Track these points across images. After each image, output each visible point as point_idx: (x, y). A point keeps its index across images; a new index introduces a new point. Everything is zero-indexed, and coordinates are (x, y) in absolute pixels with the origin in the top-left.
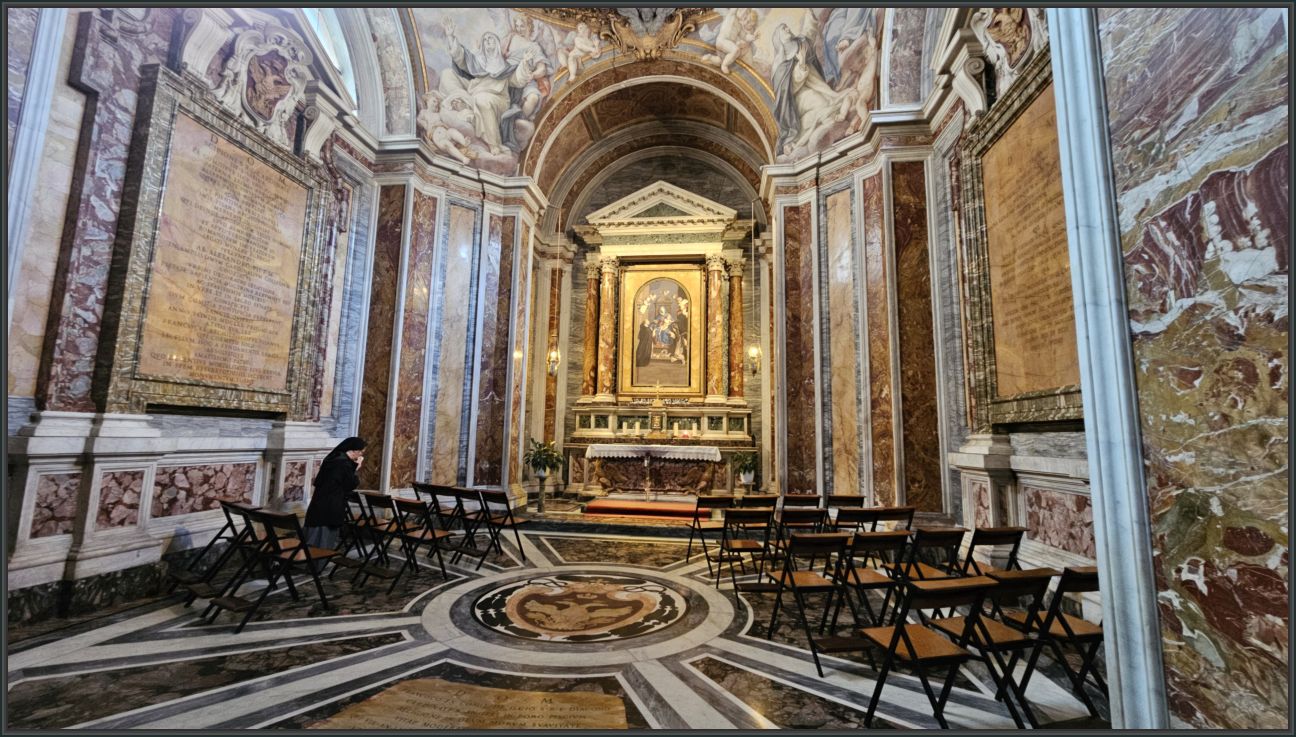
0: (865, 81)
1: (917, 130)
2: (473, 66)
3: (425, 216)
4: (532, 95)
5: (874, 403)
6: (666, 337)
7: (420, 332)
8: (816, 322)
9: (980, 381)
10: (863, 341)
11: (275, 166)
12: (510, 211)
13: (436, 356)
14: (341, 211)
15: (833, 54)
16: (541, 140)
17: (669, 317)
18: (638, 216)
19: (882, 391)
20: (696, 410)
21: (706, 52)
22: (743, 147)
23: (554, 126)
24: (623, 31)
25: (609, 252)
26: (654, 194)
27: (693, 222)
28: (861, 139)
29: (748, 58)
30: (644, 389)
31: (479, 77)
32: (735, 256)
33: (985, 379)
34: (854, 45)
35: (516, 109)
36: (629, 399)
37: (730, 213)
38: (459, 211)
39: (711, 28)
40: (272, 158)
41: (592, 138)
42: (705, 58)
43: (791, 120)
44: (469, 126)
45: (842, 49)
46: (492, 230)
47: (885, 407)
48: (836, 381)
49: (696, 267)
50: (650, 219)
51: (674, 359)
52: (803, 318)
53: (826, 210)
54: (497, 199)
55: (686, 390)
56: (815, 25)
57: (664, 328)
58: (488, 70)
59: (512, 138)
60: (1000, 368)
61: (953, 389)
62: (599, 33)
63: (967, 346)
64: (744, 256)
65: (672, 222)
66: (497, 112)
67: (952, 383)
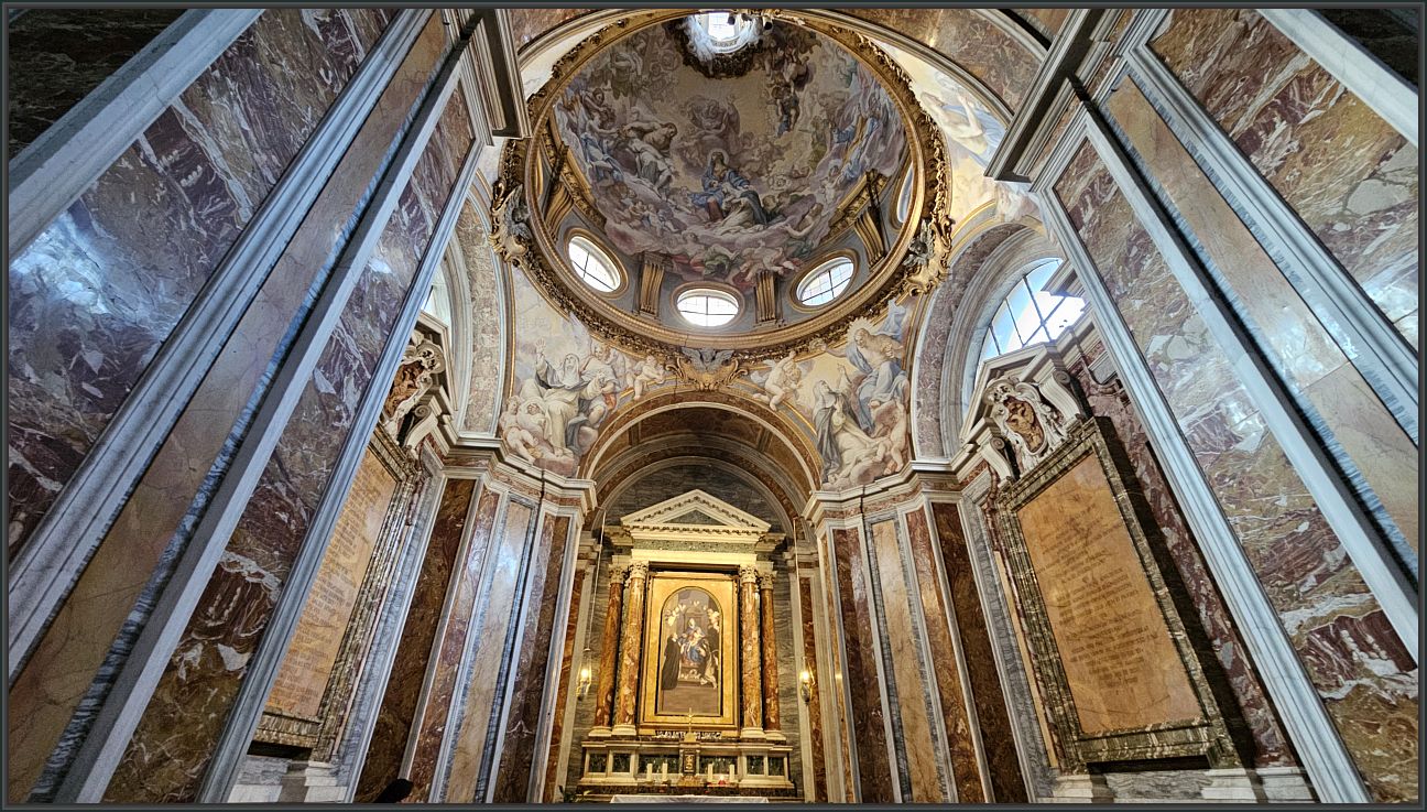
0: (898, 434)
1: (945, 479)
2: (552, 379)
3: (485, 512)
4: (599, 407)
5: (952, 740)
6: (695, 654)
7: (457, 641)
8: (876, 645)
9: (1060, 716)
10: (929, 669)
11: (384, 460)
12: (565, 512)
13: (470, 673)
14: (412, 503)
15: (866, 410)
16: (599, 447)
17: (699, 630)
18: (672, 521)
19: (957, 725)
20: (733, 747)
21: (757, 392)
22: (770, 464)
23: (612, 433)
24: (686, 366)
25: (642, 556)
26: (689, 501)
27: (728, 532)
28: (902, 480)
29: (792, 401)
30: (669, 719)
31: (555, 387)
32: (767, 568)
33: (1065, 714)
34: (884, 405)
35: (582, 417)
36: (652, 732)
37: (764, 526)
38: (516, 508)
39: (761, 374)
40: (384, 453)
41: (631, 443)
42: (756, 396)
43: (833, 455)
44: (539, 429)
45: (875, 407)
46: (545, 528)
47: (963, 744)
48: (904, 711)
49: (727, 577)
50: (686, 526)
51: (703, 681)
52: (862, 641)
53: (872, 537)
54: (554, 498)
55: (718, 720)
56: (850, 386)
57: (693, 643)
58: (564, 383)
59: (575, 442)
60: (1079, 704)
61: (1026, 724)
62: (665, 365)
63: (1036, 680)
64: (774, 569)
65: (707, 531)
66: (565, 420)
67: (1024, 717)
